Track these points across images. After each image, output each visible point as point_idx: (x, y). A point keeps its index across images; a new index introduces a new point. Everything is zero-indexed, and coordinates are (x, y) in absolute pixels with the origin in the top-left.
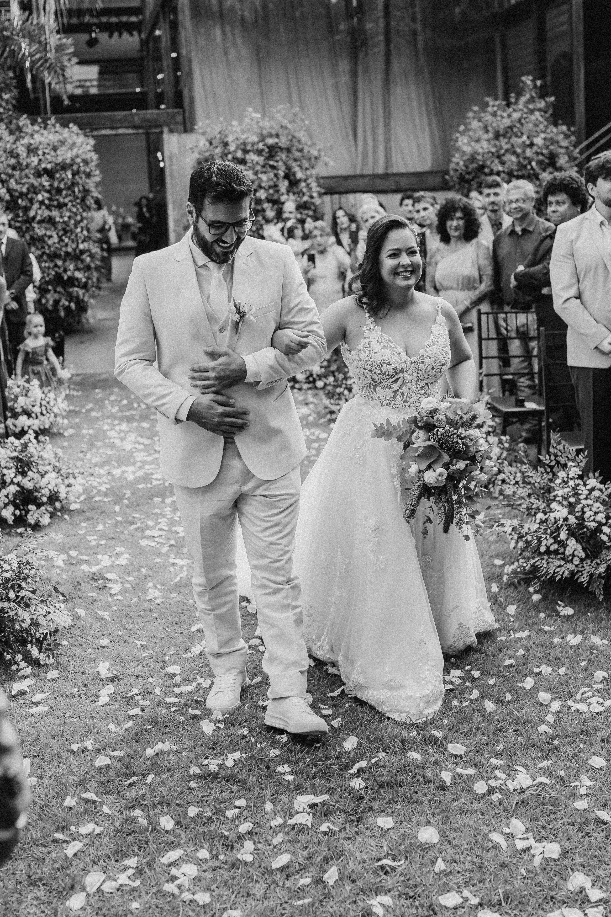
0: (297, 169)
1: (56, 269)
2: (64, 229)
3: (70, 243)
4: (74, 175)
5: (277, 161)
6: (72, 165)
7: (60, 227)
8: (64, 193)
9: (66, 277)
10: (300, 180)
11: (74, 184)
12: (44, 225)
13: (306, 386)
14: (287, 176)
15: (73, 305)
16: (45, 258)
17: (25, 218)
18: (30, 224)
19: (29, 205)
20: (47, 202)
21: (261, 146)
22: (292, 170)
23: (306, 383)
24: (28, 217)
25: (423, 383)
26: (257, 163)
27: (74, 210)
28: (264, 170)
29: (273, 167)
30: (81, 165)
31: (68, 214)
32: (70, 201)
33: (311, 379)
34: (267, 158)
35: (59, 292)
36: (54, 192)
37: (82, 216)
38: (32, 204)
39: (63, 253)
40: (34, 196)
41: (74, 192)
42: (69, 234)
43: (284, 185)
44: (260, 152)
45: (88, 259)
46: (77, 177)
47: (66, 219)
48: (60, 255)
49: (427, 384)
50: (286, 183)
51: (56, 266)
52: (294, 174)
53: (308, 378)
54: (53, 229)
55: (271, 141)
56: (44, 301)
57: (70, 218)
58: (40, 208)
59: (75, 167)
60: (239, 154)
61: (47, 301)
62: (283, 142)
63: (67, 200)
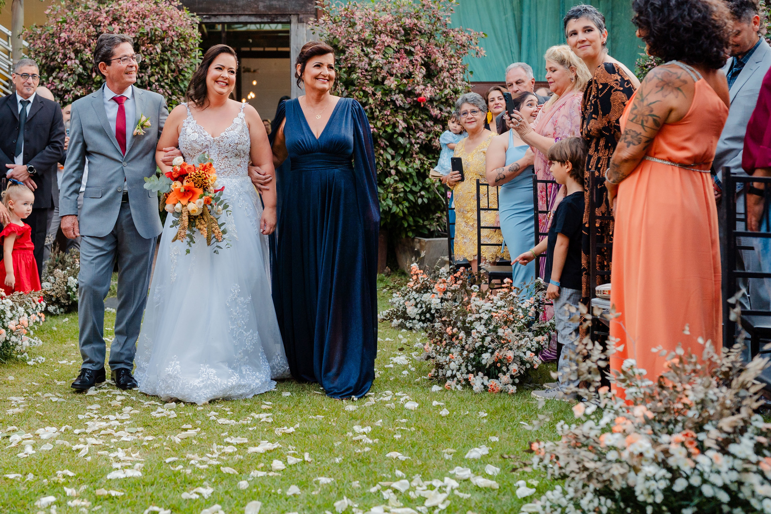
0: (439, 55)
4: (164, 50)
5: (414, 47)
6: (163, 39)
8: (149, 71)
10: (441, 69)
11: (163, 61)
13: (419, 325)
14: (426, 65)
21: (395, 27)
22: (433, 58)
23: (420, 320)
25: (224, 155)
26: (389, 46)
28: (398, 55)
29: (410, 53)
30: (176, 39)
32: (158, 80)
33: (428, 315)
34: (402, 41)
41: (163, 70)
43: (420, 74)
44: (393, 34)
46: (169, 53)
49: (226, 157)
50: (424, 71)
52: (435, 63)
53: (423, 313)
55: (408, 21)
59: (167, 42)
60: (367, 35)
62: (424, 24)
63: (152, 79)
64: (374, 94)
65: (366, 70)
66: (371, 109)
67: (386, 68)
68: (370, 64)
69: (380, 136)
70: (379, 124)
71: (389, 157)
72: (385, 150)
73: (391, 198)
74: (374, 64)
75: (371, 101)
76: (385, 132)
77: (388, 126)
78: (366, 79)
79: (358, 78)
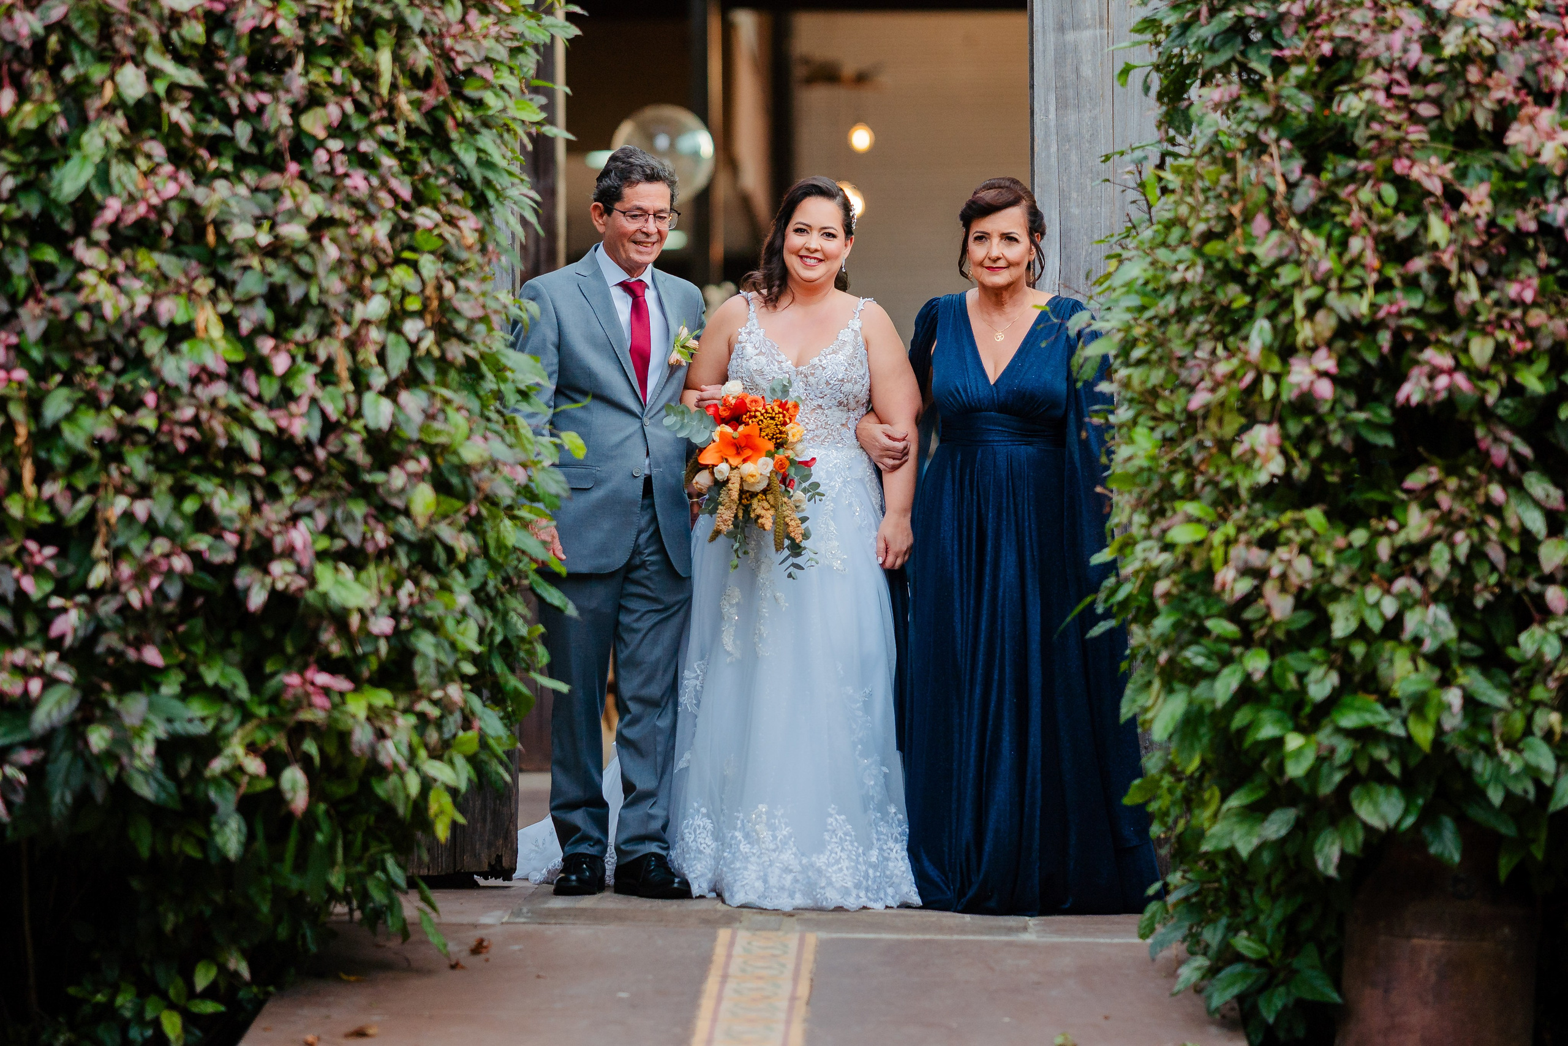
1: (202, 542)
2: (275, 296)
3: (306, 383)
7: (251, 284)
9: (257, 599)
11: (367, 28)
12: (148, 261)
15: (294, 780)
16: (137, 463)
17: (32, 206)
18: (62, 243)
19: (61, 126)
20: (178, 114)
24: (49, 203)
25: (814, 403)
27: (358, 181)
31: (314, 205)
32: (340, 129)
35: (218, 694)
36: (235, 66)
37: (403, 228)
38: (81, 122)
39: (251, 444)
40: (98, 73)
41: (369, 77)
42: (306, 331)
45: (423, 498)
47: (295, 232)
48: (236, 452)
49: (820, 406)
51: (205, 520)
54: (204, 286)
56: (98, 738)
57: (319, 226)
58: (128, 155)
61: (124, 740)
63: (314, 123)
64: (1454, 198)
65: (1414, 75)
66: (1439, 271)
67: (1514, 63)
68: (1431, 43)
69: (1487, 414)
70: (1481, 350)
71: (1536, 523)
72: (1513, 484)
73: (1548, 736)
74: (1452, 42)
75: (1438, 230)
76: (1513, 389)
77: (1528, 359)
78: (1414, 118)
79: (1372, 116)
